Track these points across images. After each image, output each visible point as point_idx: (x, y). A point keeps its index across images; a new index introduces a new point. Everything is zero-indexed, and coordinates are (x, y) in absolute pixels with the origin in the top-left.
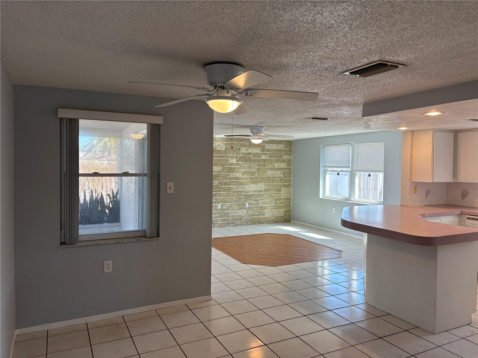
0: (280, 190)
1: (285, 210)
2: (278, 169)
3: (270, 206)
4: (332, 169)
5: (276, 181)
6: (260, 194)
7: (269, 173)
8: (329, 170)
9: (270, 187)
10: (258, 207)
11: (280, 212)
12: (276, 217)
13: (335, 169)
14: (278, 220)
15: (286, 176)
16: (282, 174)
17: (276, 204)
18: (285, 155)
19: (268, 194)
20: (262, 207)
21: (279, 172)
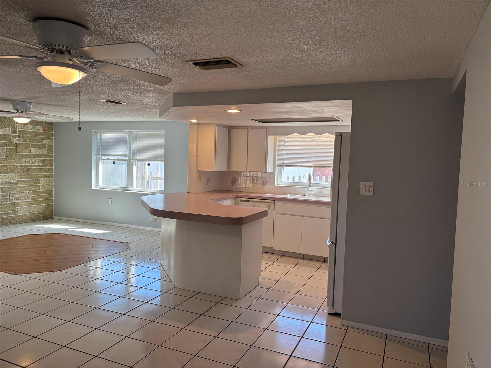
0: (38, 182)
1: (45, 205)
2: (35, 156)
3: (25, 202)
4: (106, 157)
5: (33, 170)
6: (11, 187)
7: (24, 160)
8: (102, 158)
9: (25, 178)
10: (9, 204)
11: (40, 208)
12: (33, 214)
13: (110, 157)
14: (36, 218)
15: (47, 165)
16: (41, 162)
17: (33, 198)
18: (44, 139)
19: (22, 187)
20: (14, 203)
21: (37, 159)
